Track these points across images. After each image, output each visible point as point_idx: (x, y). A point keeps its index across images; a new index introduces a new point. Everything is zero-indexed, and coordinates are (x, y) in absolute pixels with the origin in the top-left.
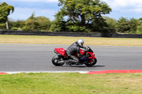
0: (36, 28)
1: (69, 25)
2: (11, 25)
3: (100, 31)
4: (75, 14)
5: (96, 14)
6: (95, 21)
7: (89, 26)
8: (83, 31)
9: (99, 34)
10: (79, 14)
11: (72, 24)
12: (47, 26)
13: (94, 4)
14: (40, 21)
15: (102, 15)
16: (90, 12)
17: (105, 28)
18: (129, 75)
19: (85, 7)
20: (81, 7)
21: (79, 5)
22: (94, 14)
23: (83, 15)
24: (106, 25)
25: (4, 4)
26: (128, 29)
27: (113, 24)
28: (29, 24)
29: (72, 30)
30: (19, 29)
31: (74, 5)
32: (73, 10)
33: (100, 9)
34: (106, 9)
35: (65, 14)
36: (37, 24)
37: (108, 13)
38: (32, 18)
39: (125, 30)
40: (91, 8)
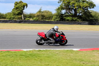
0: (43, 18)
1: (66, 16)
2: (25, 16)
3: (87, 20)
4: (69, 9)
5: (85, 8)
6: (84, 14)
7: (80, 17)
8: (76, 20)
9: (87, 23)
10: (73, 9)
11: (68, 16)
12: (50, 17)
13: (84, 2)
14: (45, 14)
15: (89, 9)
16: (80, 7)
17: (91, 18)
19: (76, 4)
20: (74, 4)
21: (72, 2)
22: (83, 9)
23: (76, 9)
24: (91, 16)
27: (97, 15)
28: (38, 16)
29: (68, 20)
30: (31, 19)
31: (69, 3)
32: (68, 6)
33: (87, 5)
34: (92, 5)
35: (62, 9)
36: (43, 16)
37: (93, 8)
38: (40, 11)
40: (81, 4)
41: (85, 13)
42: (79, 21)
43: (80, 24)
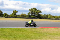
0: (23, 17)
2: (17, 16)
4: (33, 13)
9: (39, 18)
12: (26, 16)
14: (24, 15)
18: (46, 29)
19: (35, 11)
24: (40, 16)
25: (15, 11)
26: (46, 17)
28: (21, 16)
29: (32, 17)
30: (19, 17)
31: (33, 11)
33: (39, 12)
37: (41, 13)
38: (22, 14)
39: (45, 17)
40: (37, 12)
41: (38, 15)
42: (36, 17)
43: (37, 19)
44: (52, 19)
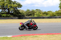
1: (2, 14)
3: (17, 16)
4: (4, 9)
7: (12, 14)
8: (9, 16)
9: (17, 18)
10: (7, 8)
13: (14, 3)
15: (18, 8)
16: (12, 7)
17: (20, 14)
18: (32, 36)
19: (9, 5)
20: (7, 5)
21: (6, 4)
22: (14, 8)
26: (31, 15)
29: (4, 16)
31: (4, 4)
33: (17, 5)
37: (21, 7)
40: (12, 5)
41: (15, 11)
43: (12, 19)
44: (43, 18)
